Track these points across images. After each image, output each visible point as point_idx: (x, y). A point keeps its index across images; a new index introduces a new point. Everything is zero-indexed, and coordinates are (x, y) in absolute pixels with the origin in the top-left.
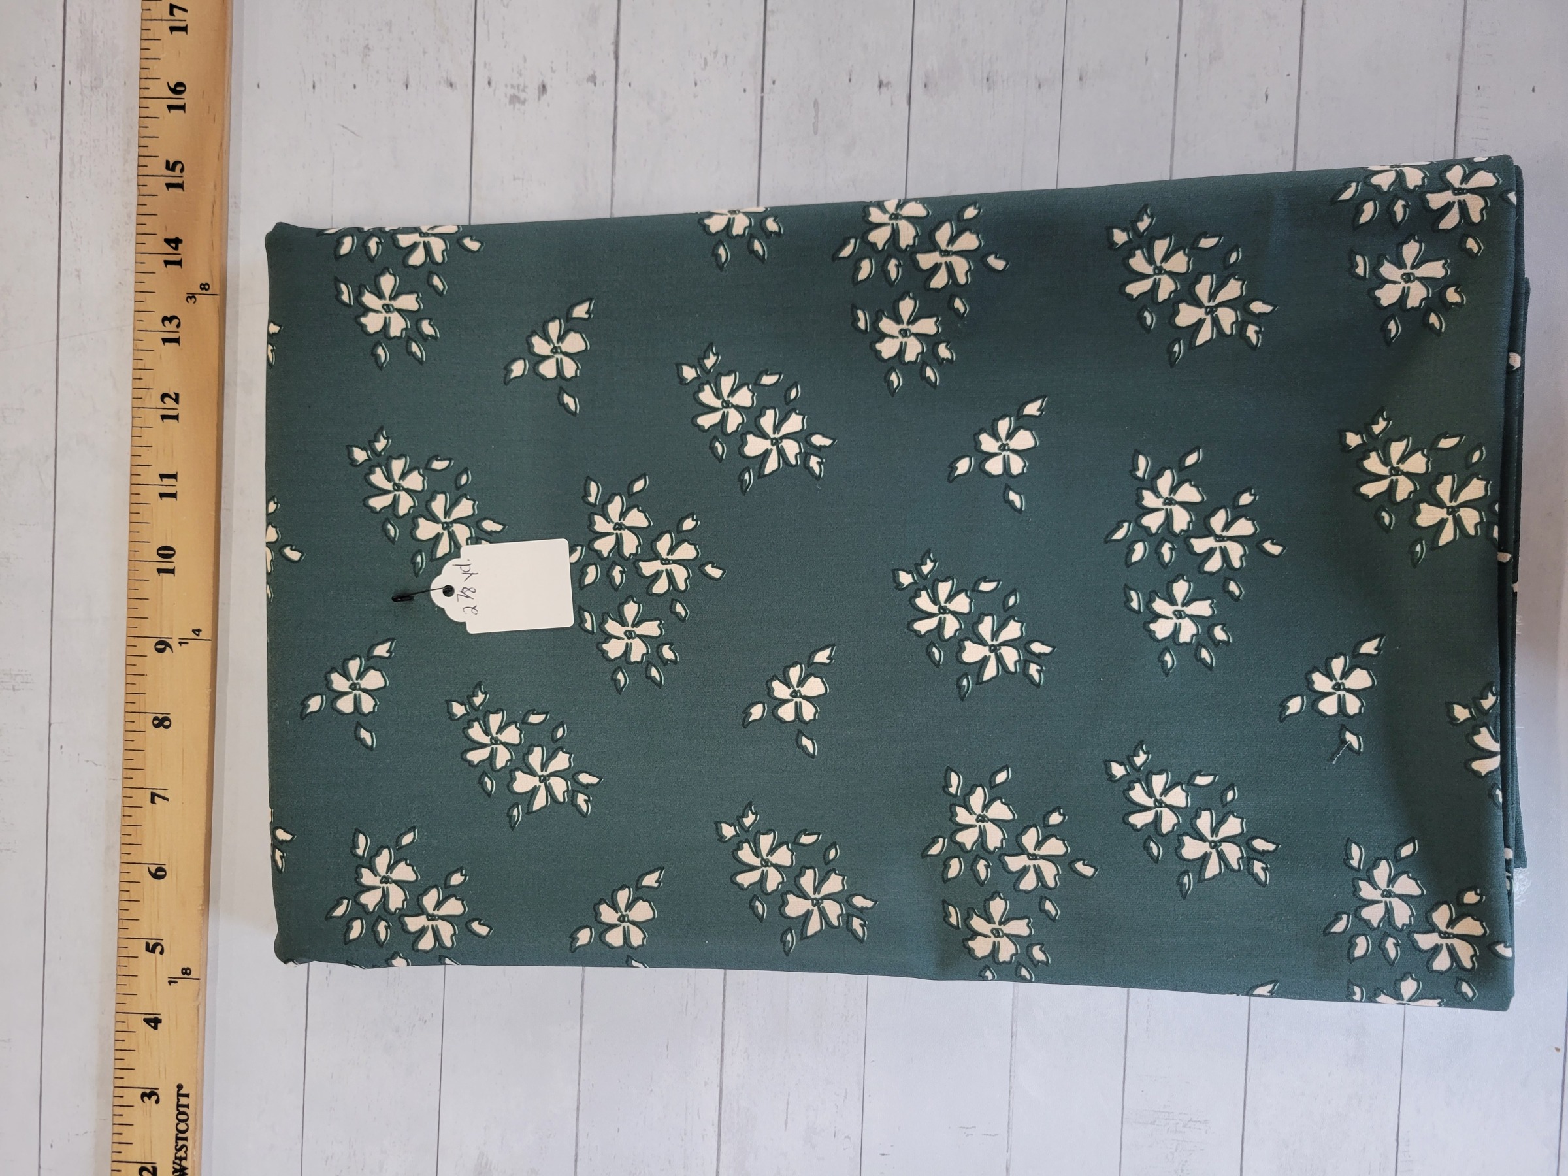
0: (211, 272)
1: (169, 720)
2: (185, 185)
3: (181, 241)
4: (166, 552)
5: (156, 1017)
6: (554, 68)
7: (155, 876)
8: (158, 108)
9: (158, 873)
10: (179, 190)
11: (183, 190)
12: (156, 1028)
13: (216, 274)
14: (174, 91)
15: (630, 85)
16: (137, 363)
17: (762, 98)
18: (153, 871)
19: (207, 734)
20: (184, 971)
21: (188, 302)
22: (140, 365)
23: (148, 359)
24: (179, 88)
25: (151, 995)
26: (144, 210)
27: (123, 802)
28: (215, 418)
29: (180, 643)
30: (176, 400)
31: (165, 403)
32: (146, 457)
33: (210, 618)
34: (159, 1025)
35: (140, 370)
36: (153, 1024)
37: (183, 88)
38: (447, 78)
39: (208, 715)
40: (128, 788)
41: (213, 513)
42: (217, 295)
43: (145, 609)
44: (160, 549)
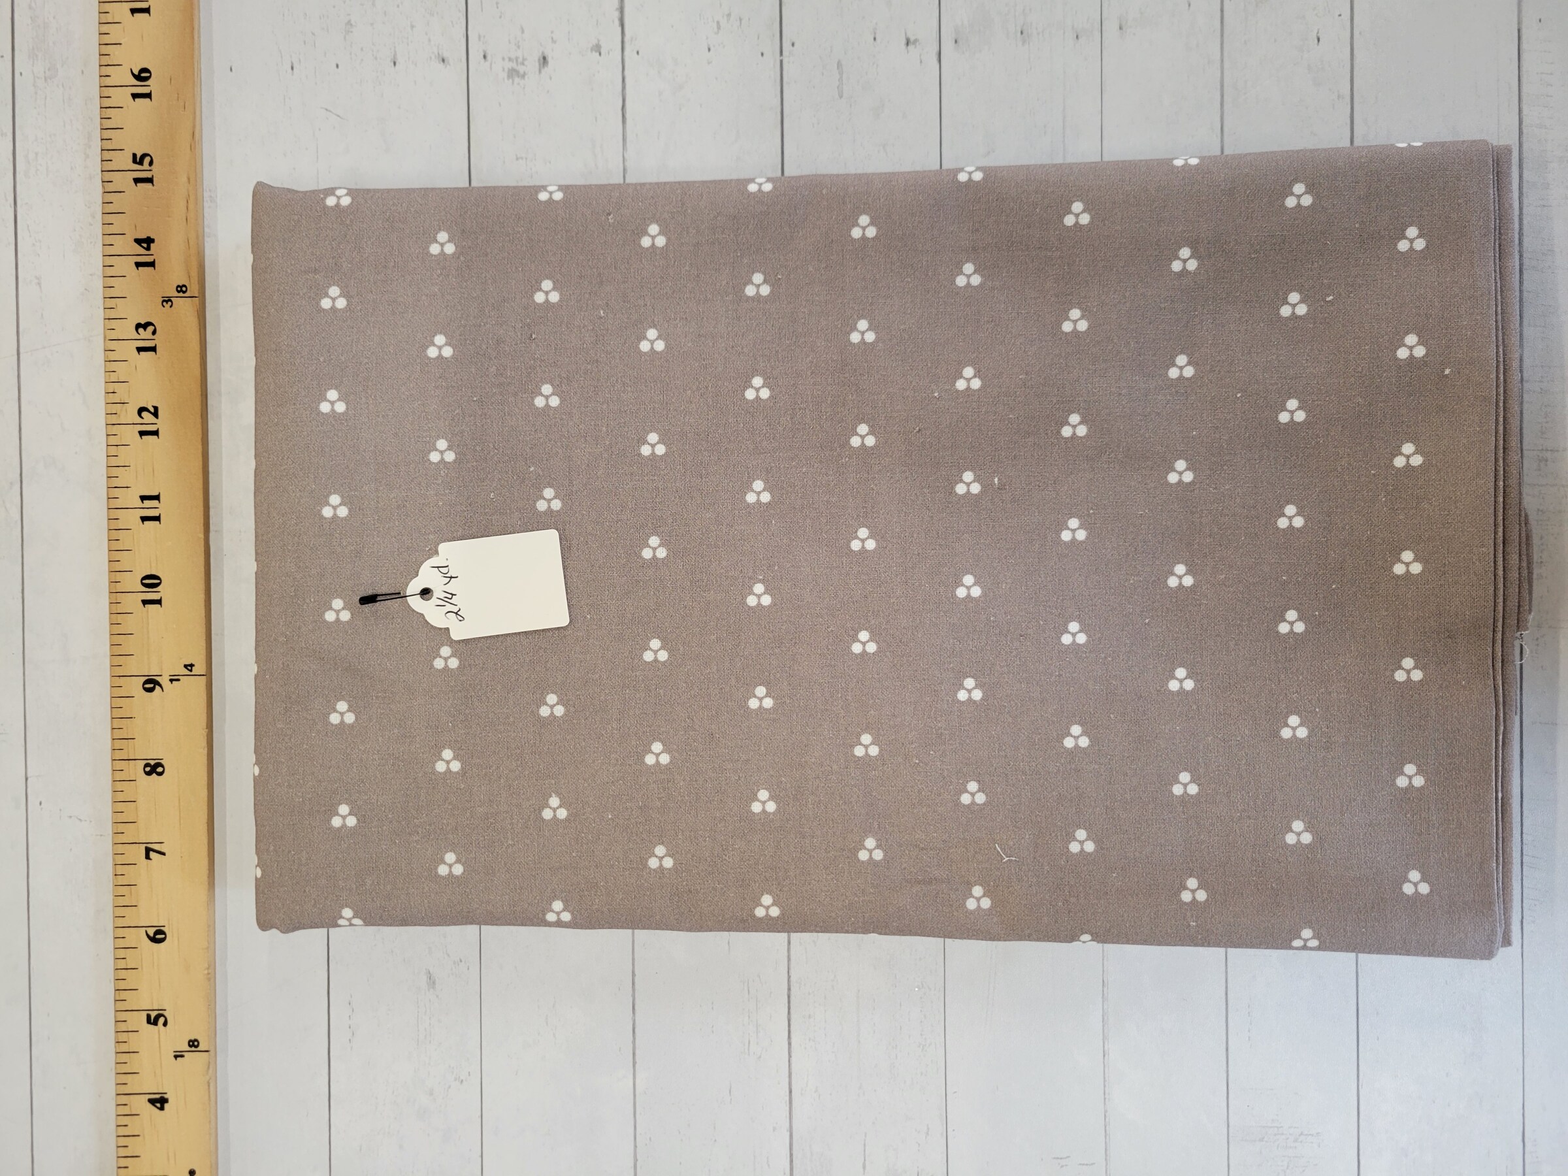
0: (189, 273)
1: (162, 766)
2: (155, 179)
3: (153, 241)
4: (151, 581)
5: (161, 1097)
6: (554, 39)
7: (154, 940)
8: (122, 97)
9: (158, 936)
10: (149, 185)
11: (153, 185)
12: (162, 1108)
13: (194, 274)
14: (138, 77)
15: (638, 53)
16: (110, 376)
17: (781, 62)
18: (151, 935)
19: (206, 778)
20: (191, 1043)
21: (164, 306)
22: (114, 377)
23: (122, 370)
24: (143, 75)
25: (155, 1073)
26: (110, 208)
27: (114, 860)
28: (200, 431)
29: (171, 681)
30: (156, 414)
31: (142, 418)
32: (125, 477)
33: (203, 652)
34: (166, 1105)
35: (113, 384)
36: (158, 1105)
37: (148, 75)
38: (438, 54)
39: (206, 758)
40: (120, 843)
41: (202, 536)
42: (196, 297)
43: (129, 645)
44: (144, 578)
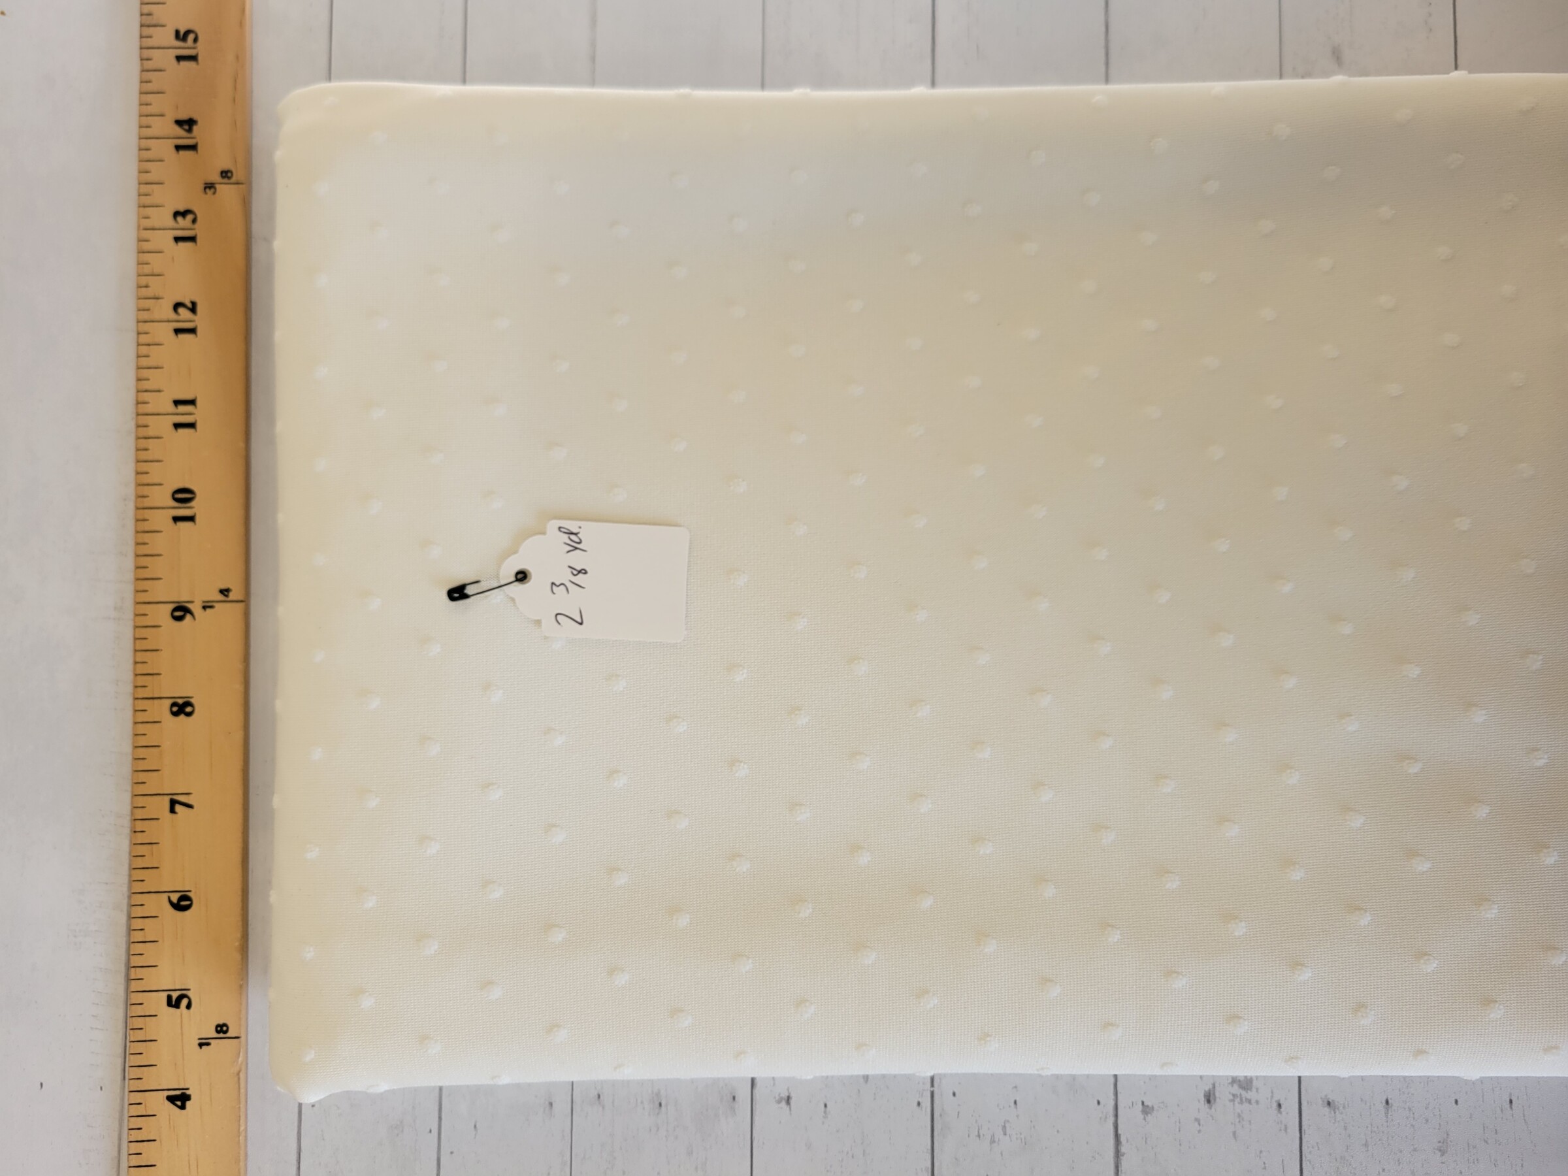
0: (234, 159)
1: (192, 705)
2: (200, 58)
3: (195, 122)
4: (183, 496)
5: (182, 1093)
7: (178, 906)
9: (182, 903)
10: (192, 63)
11: (198, 64)
12: (183, 1107)
13: (241, 159)
16: (142, 267)
18: (175, 900)
20: (219, 1029)
21: (205, 193)
22: (147, 269)
23: (156, 262)
25: (175, 1065)
26: (149, 87)
27: (132, 814)
28: (244, 330)
29: (204, 608)
30: (193, 309)
31: (178, 314)
32: (156, 379)
33: (241, 575)
34: (188, 1103)
35: (145, 276)
36: (179, 1103)
39: (243, 697)
40: (139, 794)
41: (243, 446)
42: (241, 184)
43: (157, 567)
44: (175, 492)
